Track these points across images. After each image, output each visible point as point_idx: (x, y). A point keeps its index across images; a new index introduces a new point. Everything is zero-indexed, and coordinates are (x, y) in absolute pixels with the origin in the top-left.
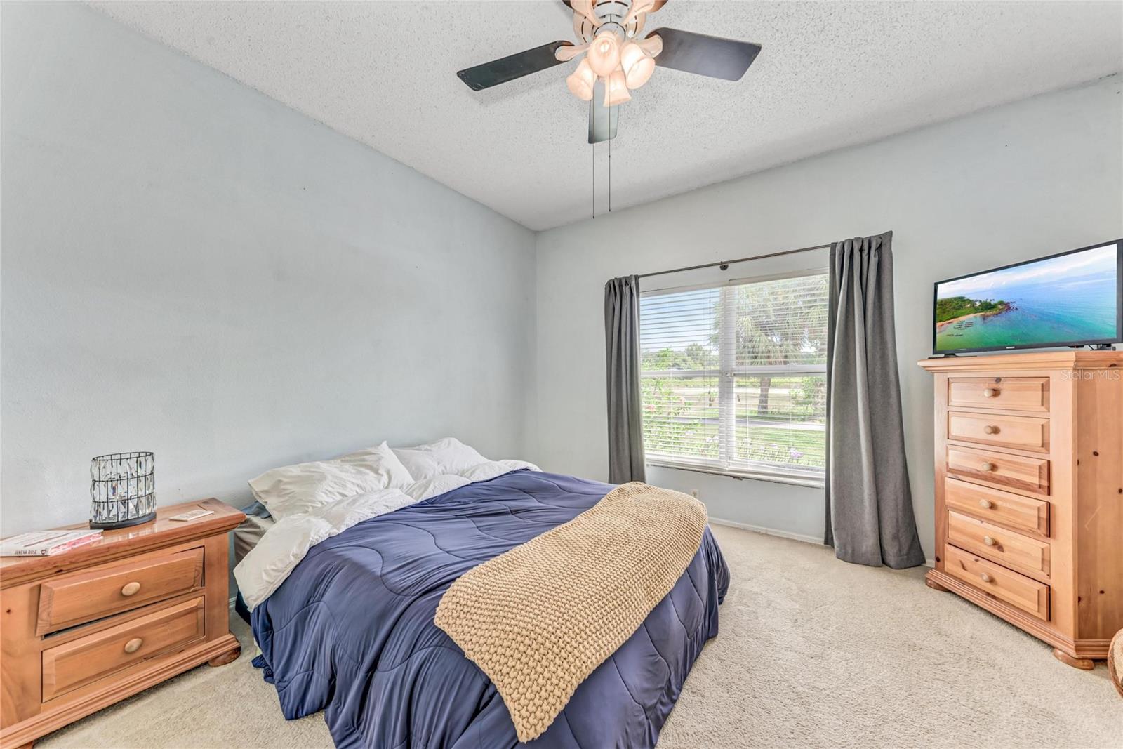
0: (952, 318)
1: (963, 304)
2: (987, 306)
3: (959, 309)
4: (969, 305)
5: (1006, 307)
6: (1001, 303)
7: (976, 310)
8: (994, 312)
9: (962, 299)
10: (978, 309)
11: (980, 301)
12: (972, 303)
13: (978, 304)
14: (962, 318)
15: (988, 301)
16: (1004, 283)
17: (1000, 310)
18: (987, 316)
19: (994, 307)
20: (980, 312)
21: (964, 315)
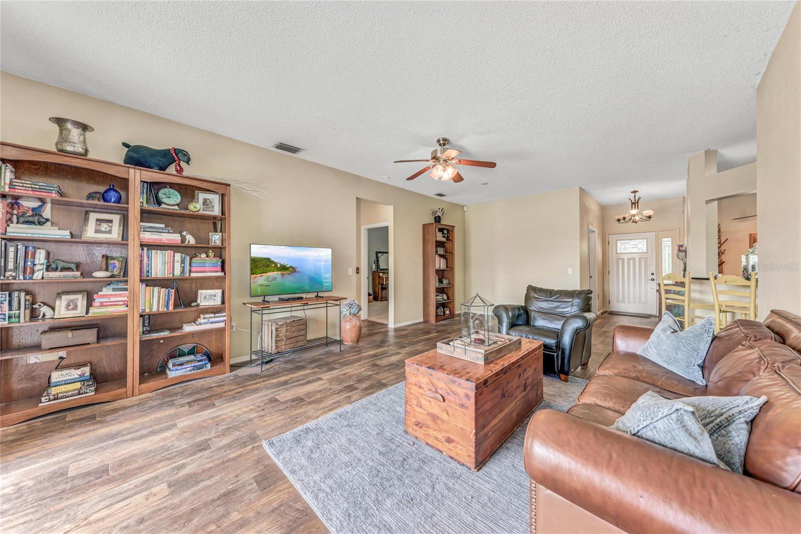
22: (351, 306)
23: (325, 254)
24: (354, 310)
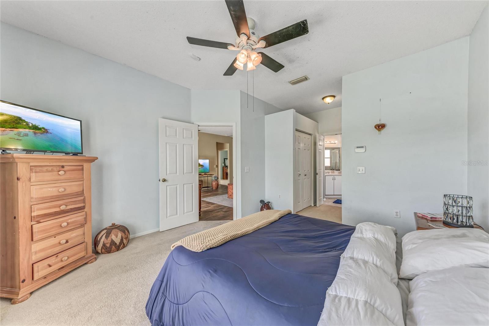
0: (13, 128)
1: (20, 121)
2: (35, 128)
3: (18, 124)
4: (25, 124)
5: (46, 131)
6: (44, 128)
7: (30, 128)
8: (40, 132)
9: (20, 119)
10: (31, 127)
11: (32, 124)
12: (27, 124)
13: (31, 125)
14: (21, 130)
15: (37, 125)
16: (44, 119)
17: (43, 131)
18: (37, 133)
19: (40, 129)
20: (32, 130)
21: (21, 128)
22: (215, 177)
23: (207, 161)
24: (216, 179)
